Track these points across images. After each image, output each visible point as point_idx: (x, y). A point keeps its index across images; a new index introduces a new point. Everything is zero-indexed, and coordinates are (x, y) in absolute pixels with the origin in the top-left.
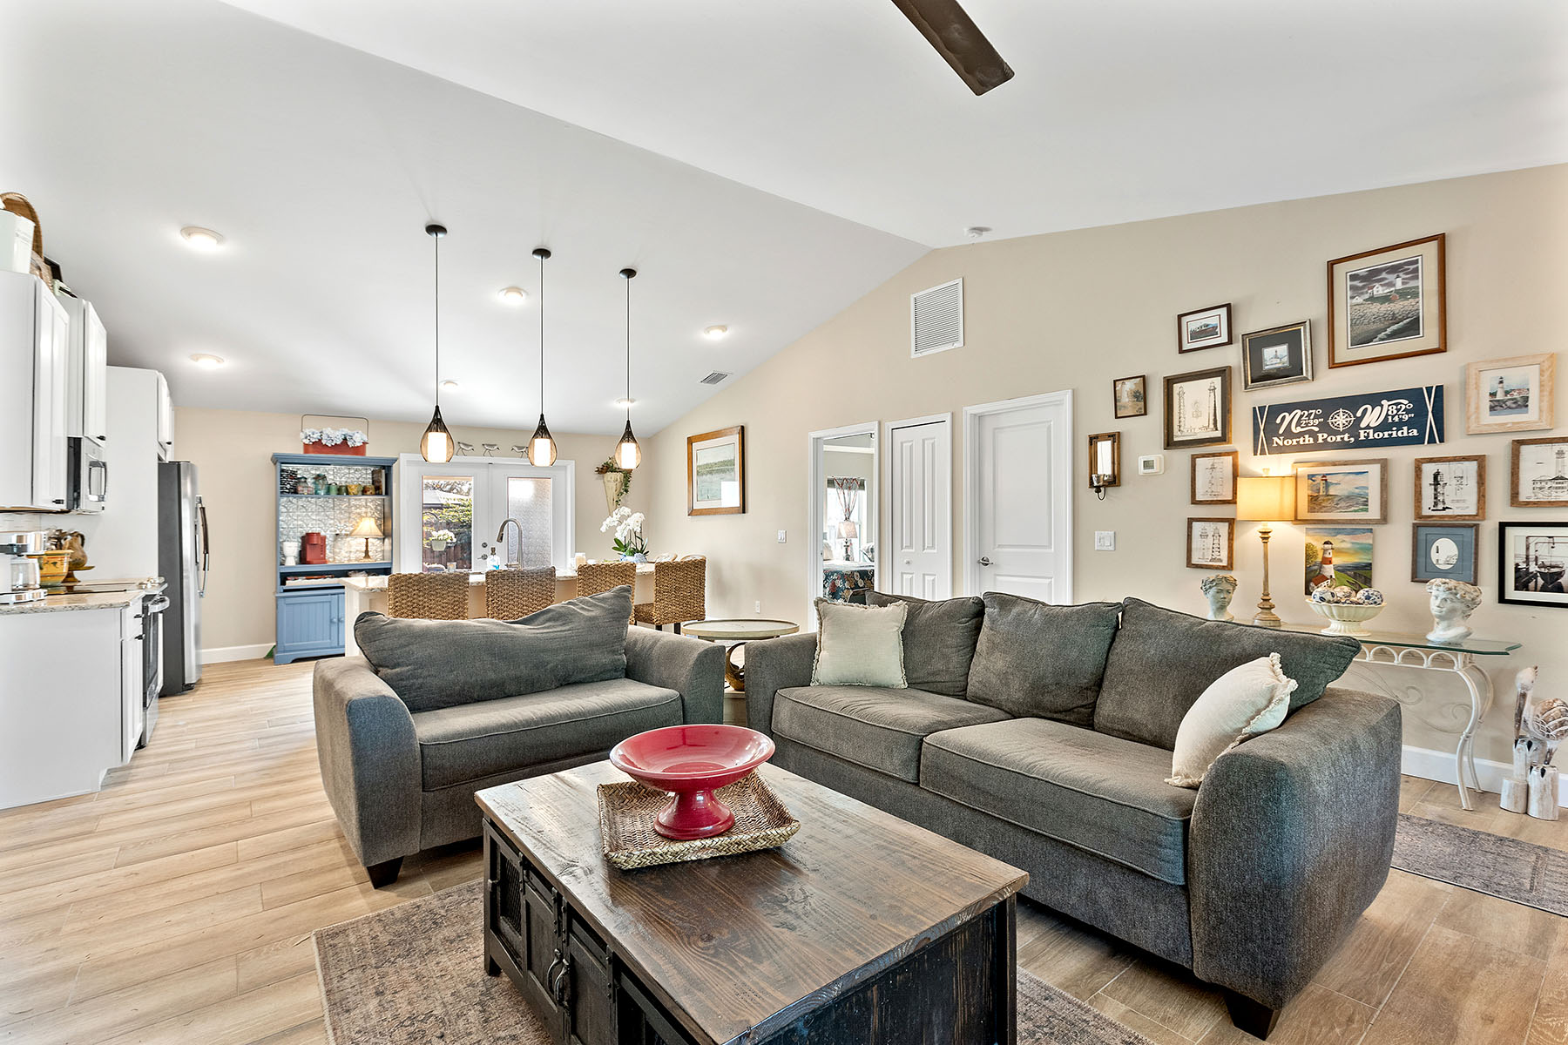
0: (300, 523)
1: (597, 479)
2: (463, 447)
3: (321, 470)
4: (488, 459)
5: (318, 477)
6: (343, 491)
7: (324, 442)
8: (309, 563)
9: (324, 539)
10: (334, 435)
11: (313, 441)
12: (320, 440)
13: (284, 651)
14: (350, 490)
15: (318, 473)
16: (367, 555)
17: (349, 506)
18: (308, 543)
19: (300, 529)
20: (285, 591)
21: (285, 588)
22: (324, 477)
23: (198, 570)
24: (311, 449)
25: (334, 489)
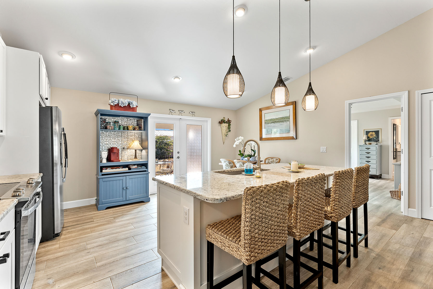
0: (107, 143)
1: (218, 126)
2: (171, 111)
3: (116, 119)
4: (180, 117)
5: (115, 122)
6: (126, 128)
7: (120, 105)
8: (112, 161)
9: (118, 150)
10: (124, 101)
11: (115, 104)
12: (118, 104)
13: (103, 204)
14: (129, 128)
15: (115, 120)
16: (136, 157)
17: (128, 136)
18: (112, 152)
19: (107, 146)
20: (102, 175)
21: (102, 173)
22: (118, 122)
23: (62, 167)
24: (114, 108)
25: (122, 127)
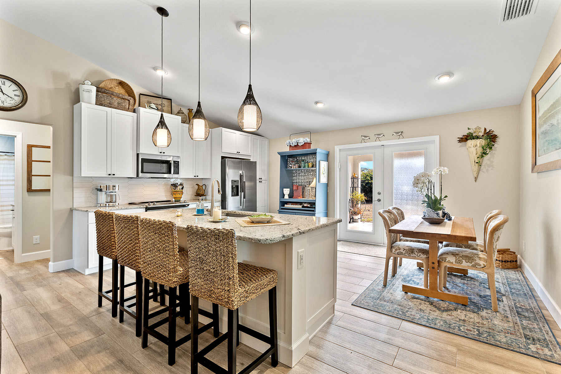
2: (364, 138)
7: (292, 145)
14: (309, 166)
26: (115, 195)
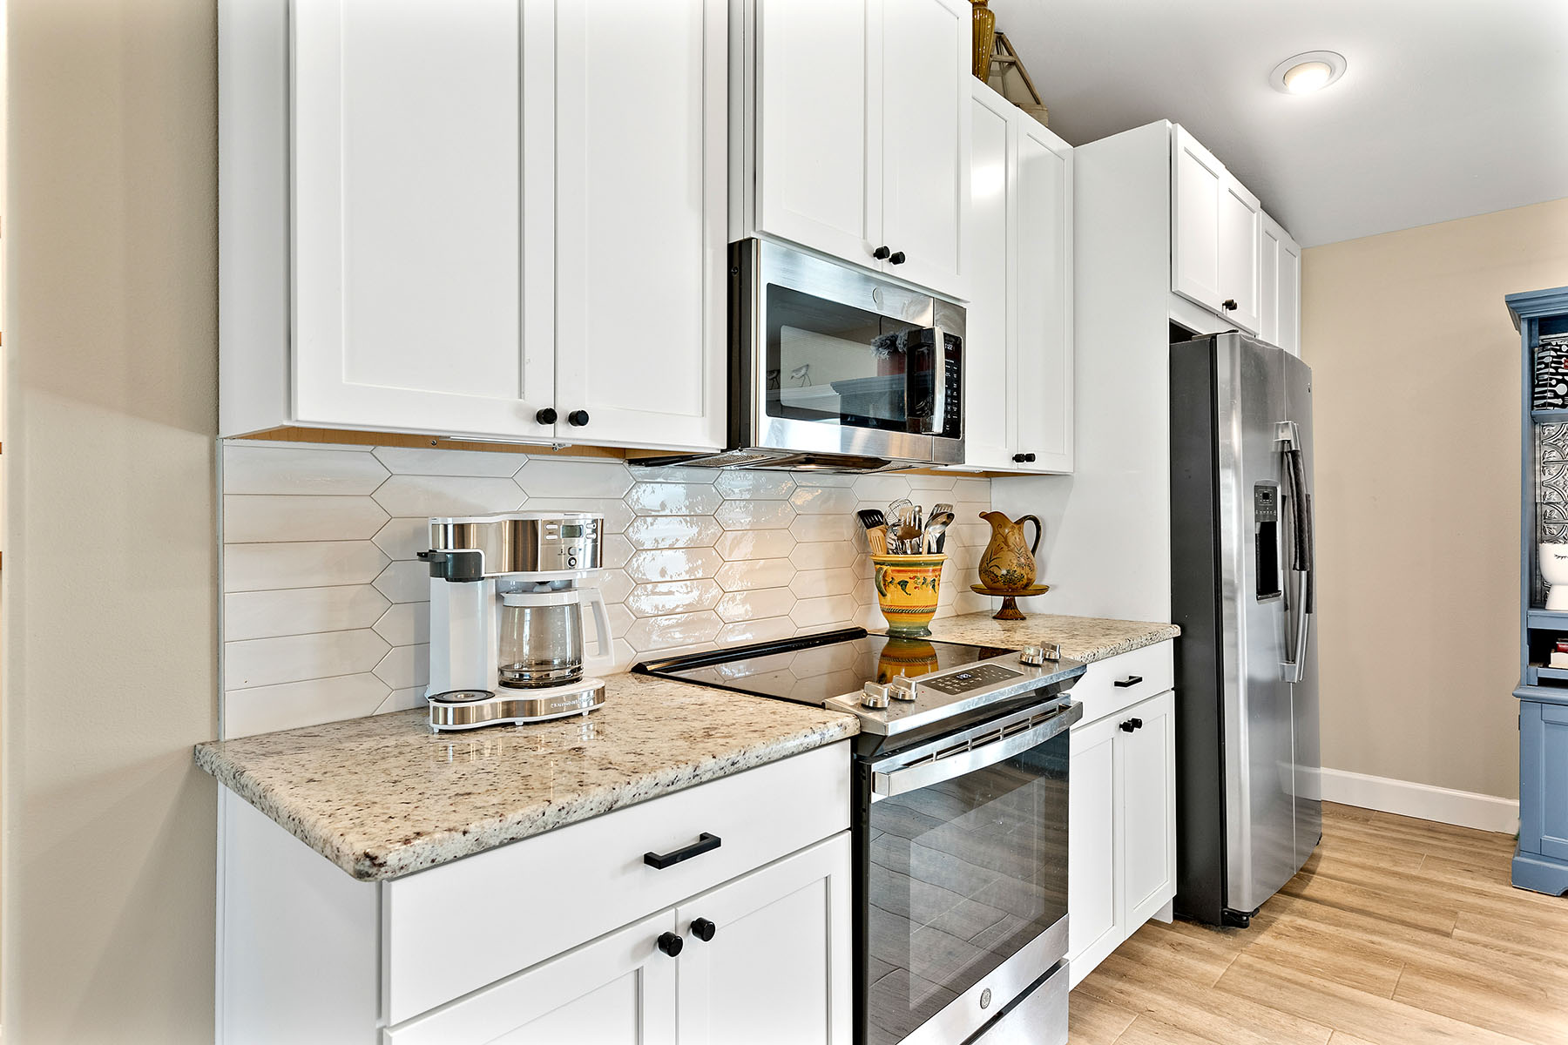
13: (1542, 856)
20: (1543, 684)
21: (1543, 674)
26: (575, 608)
